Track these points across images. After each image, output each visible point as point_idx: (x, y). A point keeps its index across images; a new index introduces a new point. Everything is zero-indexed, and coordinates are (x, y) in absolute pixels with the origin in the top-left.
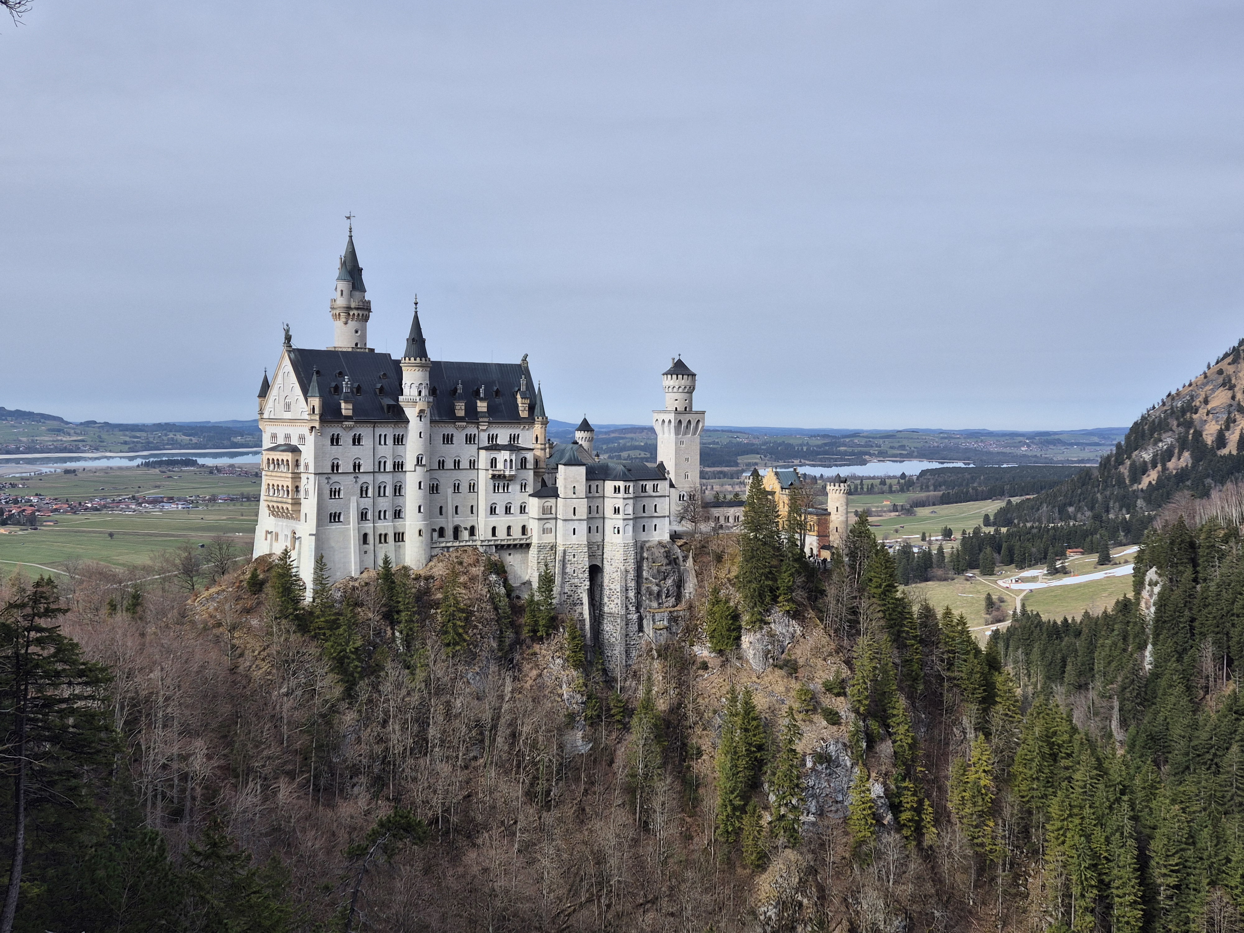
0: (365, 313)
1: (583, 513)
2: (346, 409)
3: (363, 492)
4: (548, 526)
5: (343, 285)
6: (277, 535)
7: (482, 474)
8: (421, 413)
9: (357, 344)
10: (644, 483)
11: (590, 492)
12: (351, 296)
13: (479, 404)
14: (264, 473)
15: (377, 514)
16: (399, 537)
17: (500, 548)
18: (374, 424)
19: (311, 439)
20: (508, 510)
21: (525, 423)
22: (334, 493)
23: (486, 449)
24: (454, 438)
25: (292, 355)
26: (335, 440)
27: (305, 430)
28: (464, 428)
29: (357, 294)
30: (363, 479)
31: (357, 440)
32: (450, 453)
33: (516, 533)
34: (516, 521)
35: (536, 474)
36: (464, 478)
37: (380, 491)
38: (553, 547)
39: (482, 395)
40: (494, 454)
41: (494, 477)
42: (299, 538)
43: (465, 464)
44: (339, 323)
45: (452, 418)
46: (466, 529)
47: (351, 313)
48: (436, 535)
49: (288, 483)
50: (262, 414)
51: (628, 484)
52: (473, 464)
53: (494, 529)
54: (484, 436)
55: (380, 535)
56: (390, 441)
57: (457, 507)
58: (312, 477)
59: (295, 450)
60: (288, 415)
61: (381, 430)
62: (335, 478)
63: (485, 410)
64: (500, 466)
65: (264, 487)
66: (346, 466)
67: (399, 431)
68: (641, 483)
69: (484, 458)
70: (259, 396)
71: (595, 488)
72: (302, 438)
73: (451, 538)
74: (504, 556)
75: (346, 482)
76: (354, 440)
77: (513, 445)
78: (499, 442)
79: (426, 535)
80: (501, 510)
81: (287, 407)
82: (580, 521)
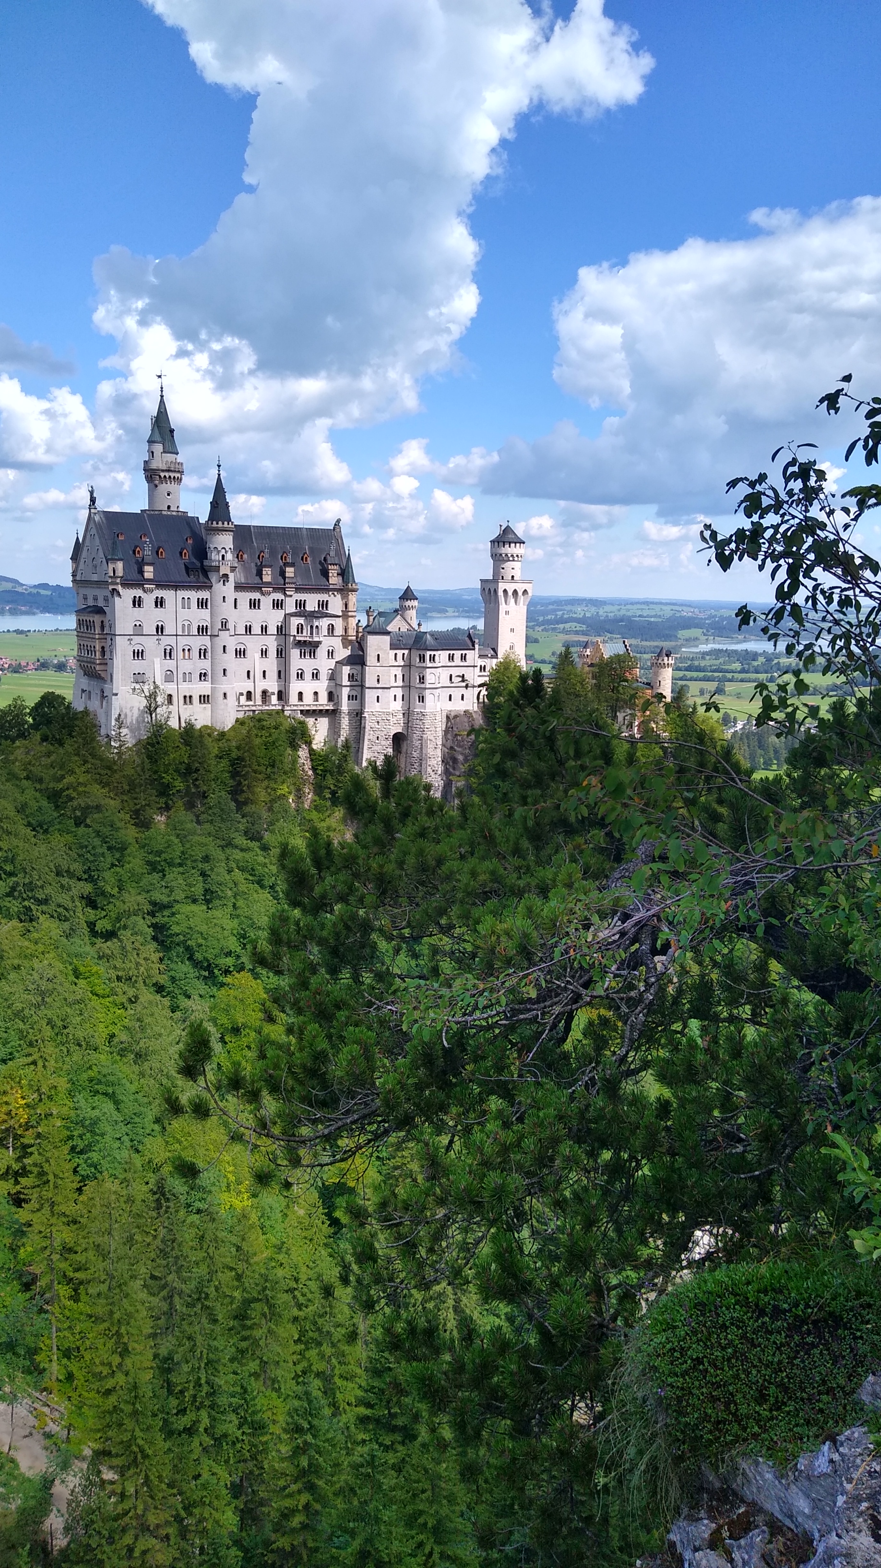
0: (177, 475)
1: (386, 680)
2: (148, 572)
3: (168, 654)
4: (354, 693)
7: (289, 639)
8: (224, 577)
9: (169, 507)
10: (452, 652)
11: (396, 661)
12: (163, 457)
13: (286, 569)
15: (181, 676)
16: (204, 699)
17: (306, 713)
18: (176, 587)
19: (113, 601)
20: (316, 676)
21: (334, 590)
22: (138, 654)
23: (292, 614)
24: (261, 604)
25: (97, 518)
26: (137, 602)
28: (271, 593)
29: (169, 456)
30: (166, 641)
31: (159, 603)
32: (256, 618)
33: (323, 698)
34: (322, 686)
35: (346, 642)
36: (272, 643)
37: (184, 653)
38: (358, 714)
39: (289, 561)
40: (299, 620)
41: (300, 643)
42: (106, 697)
43: (272, 629)
44: (151, 486)
45: (259, 584)
46: (273, 694)
47: (162, 474)
48: (243, 699)
49: (95, 643)
50: (74, 575)
51: (432, 653)
52: (280, 630)
53: (300, 694)
54: (291, 602)
55: (185, 697)
56: (193, 605)
57: (264, 672)
58: (114, 638)
59: (100, 611)
60: (95, 578)
61: (186, 594)
62: (136, 639)
63: (293, 575)
64: (306, 631)
66: (149, 628)
67: (203, 595)
68: (448, 652)
69: (291, 624)
70: (71, 558)
71: (400, 657)
72: (106, 599)
73: (259, 702)
74: (310, 721)
75: (150, 644)
76: (156, 603)
77: (322, 611)
78: (309, 608)
79: (232, 698)
80: (308, 676)
81: (94, 569)
82: (383, 689)
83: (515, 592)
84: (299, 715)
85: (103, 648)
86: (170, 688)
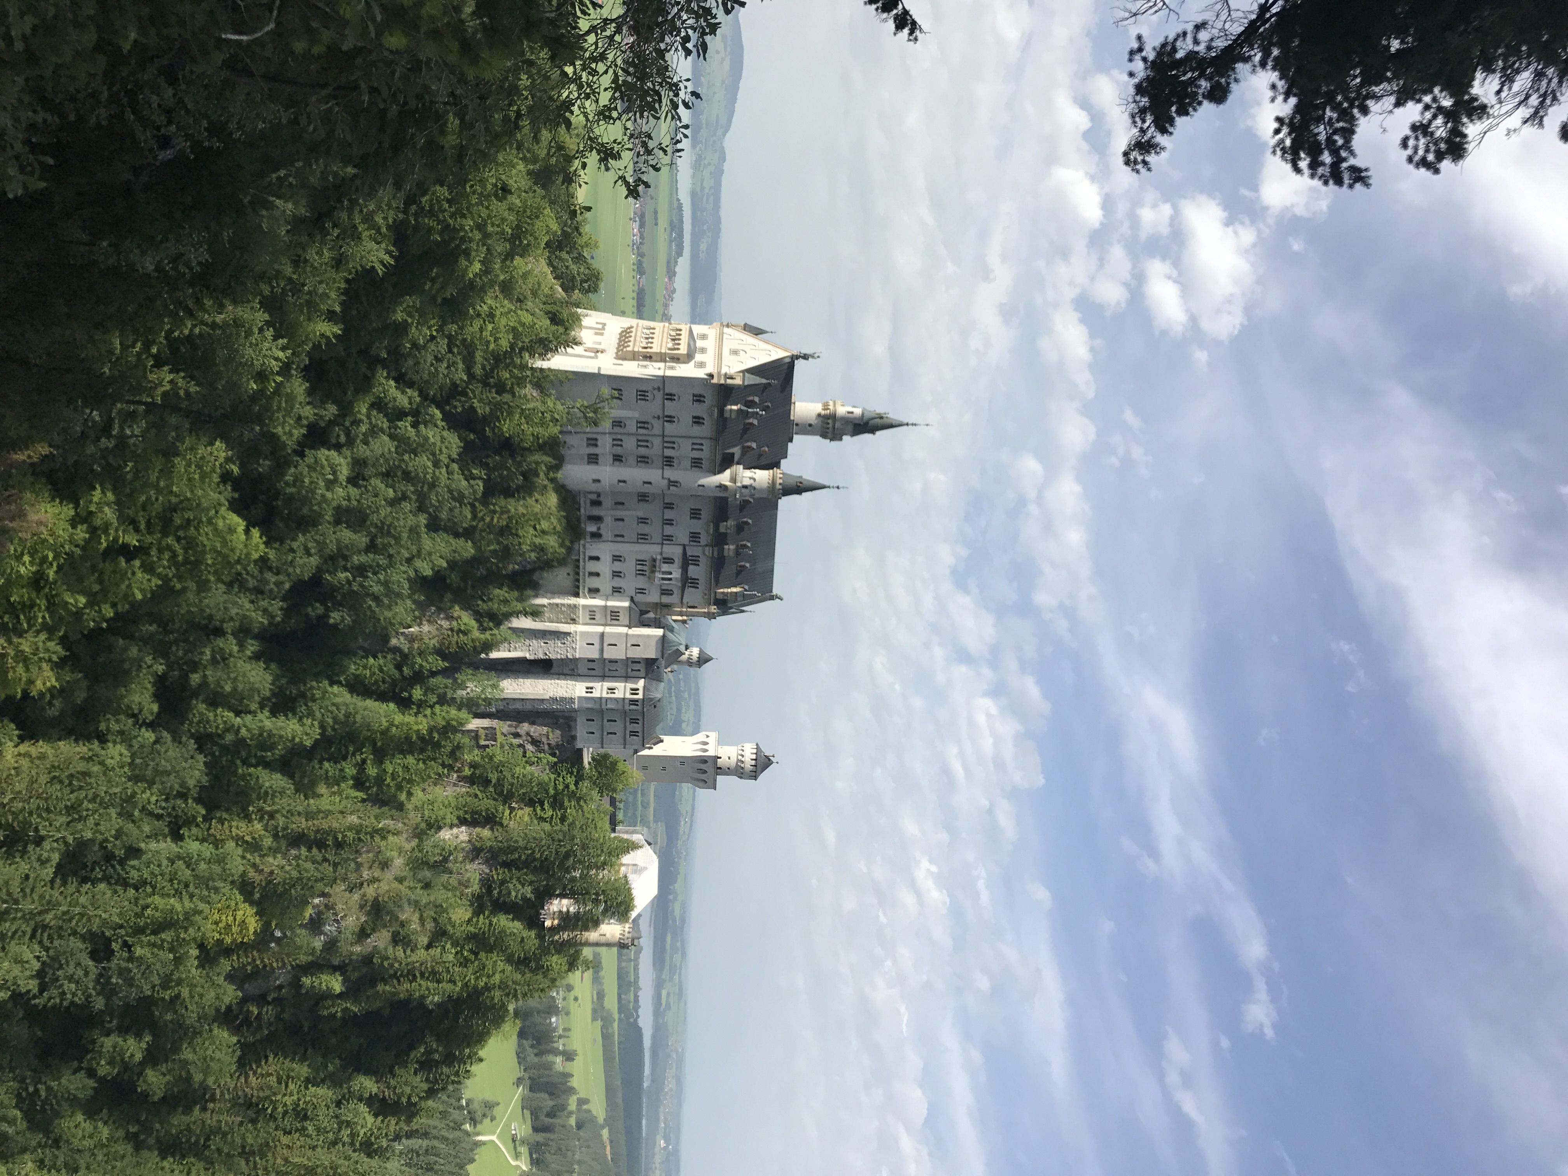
0: (830, 435)
1: (610, 653)
2: (731, 411)
3: (642, 424)
4: (598, 617)
5: (858, 414)
6: (602, 334)
7: (657, 548)
8: (724, 488)
9: (797, 424)
10: (640, 722)
11: (633, 662)
12: (847, 421)
13: (732, 548)
14: (667, 324)
15: (619, 437)
16: (593, 459)
17: (576, 564)
18: (714, 439)
19: (701, 374)
20: (616, 574)
21: (710, 595)
22: (643, 396)
23: (685, 553)
24: (695, 521)
25: (788, 360)
26: (699, 399)
27: (710, 368)
28: (707, 531)
29: (849, 427)
30: (657, 426)
31: (698, 420)
32: (681, 515)
33: (591, 582)
34: (605, 582)
35: (655, 605)
36: (654, 530)
37: (643, 442)
38: (574, 621)
40: (678, 561)
41: (654, 560)
42: (596, 357)
43: (668, 530)
44: (818, 411)
45: (718, 519)
46: (599, 529)
47: (830, 421)
48: (594, 497)
49: (656, 349)
50: (728, 326)
52: (669, 538)
53: (597, 559)
54: (697, 552)
55: (596, 439)
56: (696, 454)
57: (623, 520)
58: (661, 373)
59: (689, 357)
60: (726, 352)
61: (707, 445)
62: (659, 396)
63: (725, 554)
64: (665, 567)
65: (652, 324)
66: (671, 408)
67: (705, 464)
68: (640, 718)
69: (675, 551)
70: (745, 325)
71: (636, 667)
72: (701, 365)
73: (588, 513)
74: (569, 569)
75: (654, 407)
76: (698, 418)
77: (687, 582)
78: (691, 568)
79: (593, 487)
80: (617, 566)
81: (735, 352)
82: (602, 651)
83: (705, 772)
84: (574, 558)
85: (650, 357)
86: (606, 425)
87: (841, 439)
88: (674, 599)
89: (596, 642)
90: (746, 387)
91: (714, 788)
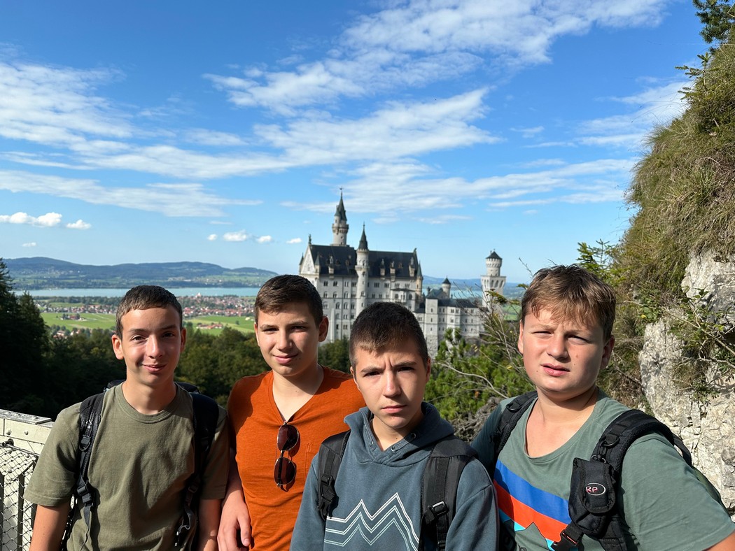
0: (346, 229)
1: (436, 320)
2: (331, 271)
3: (337, 306)
5: (337, 218)
8: (364, 274)
9: (342, 243)
10: (466, 308)
11: (440, 311)
12: (340, 222)
13: (391, 270)
15: (343, 317)
18: (343, 277)
21: (412, 279)
23: (394, 290)
24: (380, 285)
25: (311, 247)
26: (326, 284)
27: (314, 279)
28: (384, 280)
29: (343, 221)
30: (337, 301)
31: (335, 284)
32: (377, 291)
35: (417, 302)
37: (344, 306)
39: (393, 266)
40: (397, 293)
43: (384, 296)
44: (335, 234)
45: (379, 276)
47: (340, 230)
51: (458, 309)
52: (387, 297)
54: (393, 284)
55: (344, 326)
56: (350, 285)
60: (308, 273)
61: (346, 280)
63: (394, 272)
64: (400, 298)
66: (330, 295)
67: (354, 281)
69: (393, 294)
70: (300, 264)
71: (442, 310)
75: (330, 302)
77: (406, 289)
78: (400, 287)
81: (309, 269)
82: (434, 324)
83: (498, 281)
86: (339, 322)
87: (348, 226)
88: (413, 294)
89: (430, 327)
90: (320, 265)
91: (505, 277)
